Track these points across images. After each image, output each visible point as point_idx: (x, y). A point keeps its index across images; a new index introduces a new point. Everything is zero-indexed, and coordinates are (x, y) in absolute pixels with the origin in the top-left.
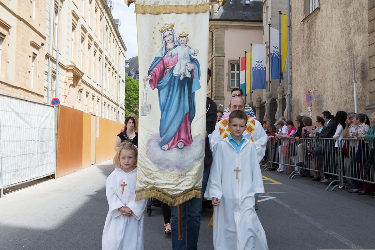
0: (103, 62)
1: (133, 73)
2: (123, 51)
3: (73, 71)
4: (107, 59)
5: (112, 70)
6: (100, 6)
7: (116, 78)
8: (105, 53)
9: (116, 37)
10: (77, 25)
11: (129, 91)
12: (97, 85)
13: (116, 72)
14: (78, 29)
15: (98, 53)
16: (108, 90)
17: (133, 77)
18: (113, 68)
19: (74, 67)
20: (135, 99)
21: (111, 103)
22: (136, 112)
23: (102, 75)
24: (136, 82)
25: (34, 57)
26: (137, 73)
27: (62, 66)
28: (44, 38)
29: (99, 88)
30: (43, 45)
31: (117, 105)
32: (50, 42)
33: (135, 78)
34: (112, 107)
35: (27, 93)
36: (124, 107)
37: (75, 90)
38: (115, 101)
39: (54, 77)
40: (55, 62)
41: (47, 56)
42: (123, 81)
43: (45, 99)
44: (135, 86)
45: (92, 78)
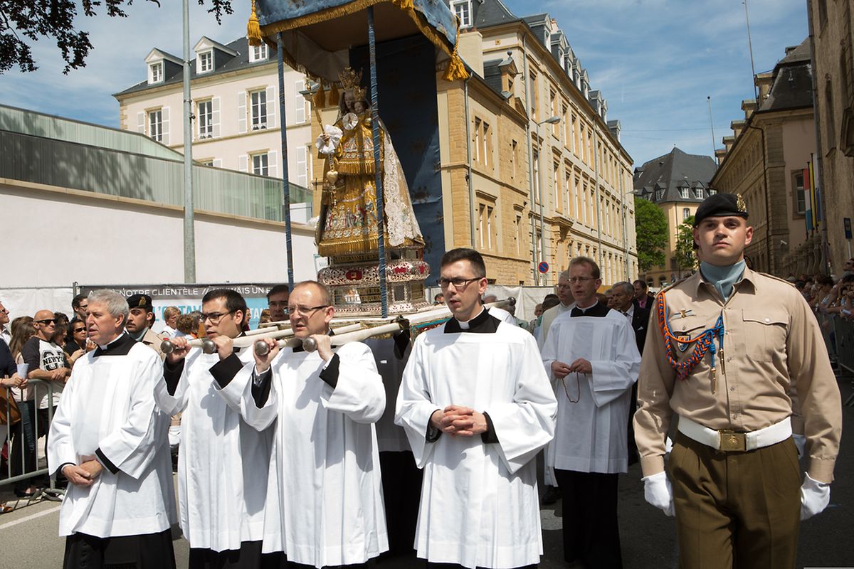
0: (597, 196)
1: (649, 189)
2: (628, 166)
3: (559, 224)
4: (602, 189)
5: (611, 202)
6: (587, 119)
7: (620, 211)
8: (600, 182)
9: (615, 151)
10: (559, 162)
12: (592, 230)
13: (618, 203)
14: (562, 166)
15: (589, 185)
16: (607, 233)
17: (650, 195)
18: (614, 199)
19: (561, 218)
20: (656, 233)
21: (614, 251)
22: (659, 254)
23: (598, 214)
24: (653, 207)
25: (518, 221)
26: (657, 188)
27: (546, 221)
28: (526, 195)
29: (595, 235)
30: (525, 203)
31: (624, 251)
32: (531, 197)
33: (654, 200)
34: (616, 256)
35: (514, 263)
36: (636, 252)
37: (564, 245)
38: (621, 246)
39: (539, 236)
40: (539, 219)
41: (530, 215)
42: (631, 212)
43: (532, 265)
44: (652, 213)
45: (585, 222)
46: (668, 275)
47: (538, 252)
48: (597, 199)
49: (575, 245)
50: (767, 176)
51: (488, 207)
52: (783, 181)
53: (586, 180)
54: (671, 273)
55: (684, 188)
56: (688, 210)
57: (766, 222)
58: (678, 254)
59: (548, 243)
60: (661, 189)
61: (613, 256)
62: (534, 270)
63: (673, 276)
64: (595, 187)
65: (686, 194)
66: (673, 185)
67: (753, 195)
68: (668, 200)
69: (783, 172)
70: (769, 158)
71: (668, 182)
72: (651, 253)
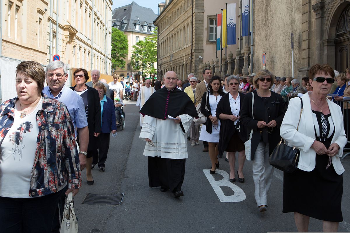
0: (92, 18)
1: (118, 24)
2: (110, 5)
3: (69, 30)
4: (96, 14)
5: (100, 24)
7: (104, 31)
8: (95, 9)
11: (114, 41)
12: (88, 39)
13: (104, 26)
15: (88, 10)
16: (97, 43)
17: (118, 27)
18: (101, 22)
19: (70, 26)
20: (121, 49)
21: (99, 55)
22: (122, 61)
23: (92, 30)
24: (121, 33)
25: (40, 22)
26: (122, 23)
27: (60, 27)
28: (47, 4)
29: (89, 42)
30: (46, 10)
31: (105, 56)
32: (51, 7)
33: (120, 29)
34: (101, 59)
35: (35, 52)
36: (111, 57)
37: (71, 46)
38: (103, 52)
39: (55, 36)
40: (56, 24)
41: (49, 20)
42: (110, 33)
43: (48, 56)
44: (120, 37)
45: (84, 34)
46: (125, 74)
47: (53, 48)
48: (92, 20)
49: (77, 47)
50: (194, 17)
51: (16, 5)
52: (203, 21)
53: (86, 6)
54: (127, 72)
55: (137, 24)
56: (138, 37)
57: (191, 44)
58: (132, 62)
59: (60, 42)
60: (124, 24)
61: (99, 58)
62: (49, 60)
63: (128, 74)
64: (91, 12)
65: (138, 28)
66: (131, 22)
67: (183, 29)
68: (128, 31)
69: (203, 16)
70: (196, 7)
71: (128, 20)
72: (118, 60)
